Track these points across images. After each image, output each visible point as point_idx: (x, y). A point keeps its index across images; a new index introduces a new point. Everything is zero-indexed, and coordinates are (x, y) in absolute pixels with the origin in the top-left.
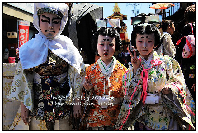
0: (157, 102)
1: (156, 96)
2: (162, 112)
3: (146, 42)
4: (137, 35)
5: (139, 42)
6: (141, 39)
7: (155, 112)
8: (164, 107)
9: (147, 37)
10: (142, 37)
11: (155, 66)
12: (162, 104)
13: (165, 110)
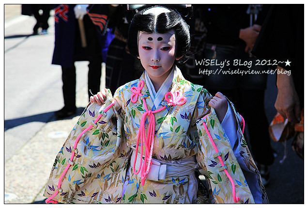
0: (162, 178)
1: (162, 164)
2: (169, 196)
3: (158, 49)
4: (141, 33)
5: (144, 48)
6: (148, 42)
7: (155, 195)
8: (174, 186)
9: (160, 39)
10: (150, 39)
11: (172, 106)
12: (171, 179)
13: (176, 192)
